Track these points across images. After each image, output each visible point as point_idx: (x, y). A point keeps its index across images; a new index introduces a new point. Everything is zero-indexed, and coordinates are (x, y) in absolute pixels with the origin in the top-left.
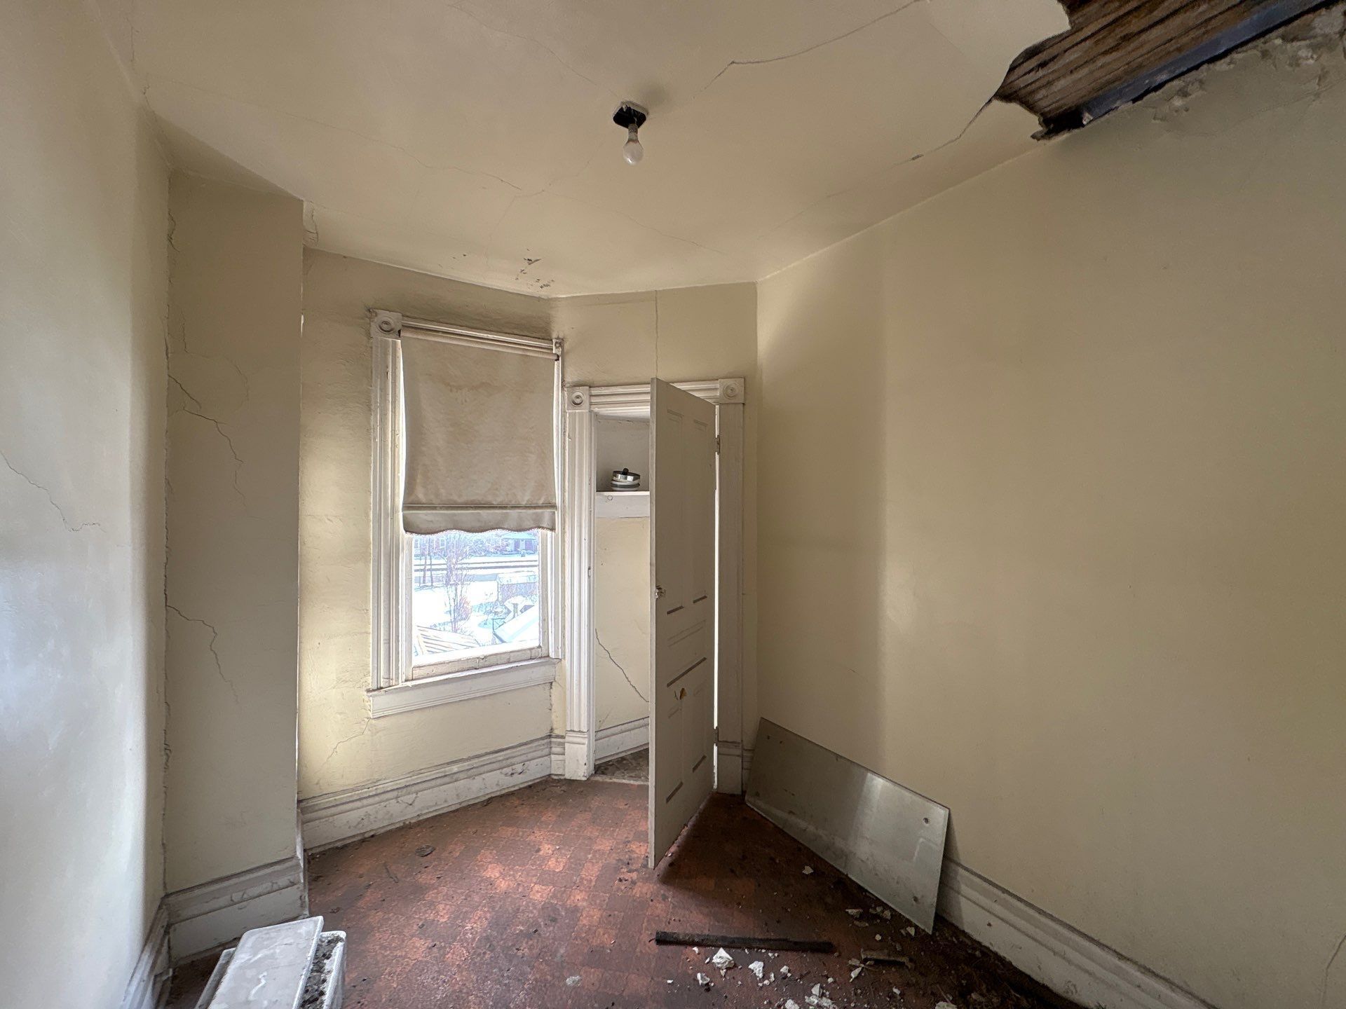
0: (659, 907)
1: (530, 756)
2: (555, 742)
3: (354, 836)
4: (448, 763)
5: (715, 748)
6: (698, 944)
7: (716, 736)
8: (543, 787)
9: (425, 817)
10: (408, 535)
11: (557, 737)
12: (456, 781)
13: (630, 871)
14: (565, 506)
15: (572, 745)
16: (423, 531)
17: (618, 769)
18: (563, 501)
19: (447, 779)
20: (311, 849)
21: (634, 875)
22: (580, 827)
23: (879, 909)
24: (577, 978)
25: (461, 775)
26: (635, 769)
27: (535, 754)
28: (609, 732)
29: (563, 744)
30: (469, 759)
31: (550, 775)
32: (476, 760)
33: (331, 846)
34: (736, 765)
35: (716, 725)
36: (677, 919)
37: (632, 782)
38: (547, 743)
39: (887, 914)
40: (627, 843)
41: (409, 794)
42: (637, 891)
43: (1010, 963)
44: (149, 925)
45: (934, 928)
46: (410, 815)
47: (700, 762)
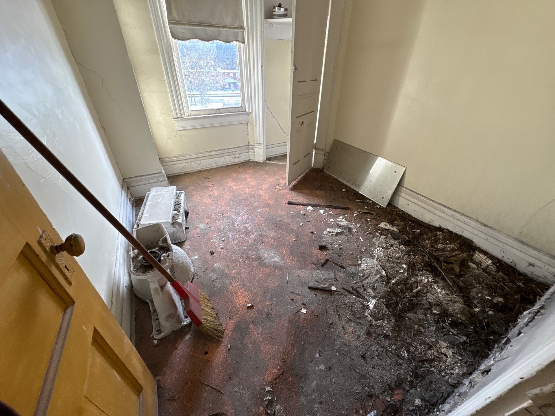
0: (289, 196)
1: (241, 152)
2: (250, 148)
3: (182, 172)
4: (210, 151)
5: (314, 151)
6: (302, 205)
7: (315, 147)
8: (247, 163)
9: (206, 169)
10: (174, 41)
11: (251, 145)
12: (214, 158)
13: (279, 187)
14: (249, 29)
15: (257, 149)
16: (181, 39)
17: (275, 159)
18: (248, 25)
19: (211, 157)
20: (168, 175)
21: (281, 188)
22: (261, 175)
23: (368, 201)
24: (261, 210)
25: (216, 156)
26: (282, 160)
27: (244, 151)
28: (272, 146)
29: (254, 148)
30: (218, 150)
31: (249, 160)
32: (221, 151)
33: (174, 175)
34: (321, 158)
35: (315, 142)
36: (295, 199)
37: (280, 163)
38: (247, 148)
39: (371, 202)
40: (278, 180)
41: (198, 160)
42: (281, 192)
43: (412, 216)
44: (122, 185)
45: (387, 206)
46: (200, 168)
47: (307, 155)
